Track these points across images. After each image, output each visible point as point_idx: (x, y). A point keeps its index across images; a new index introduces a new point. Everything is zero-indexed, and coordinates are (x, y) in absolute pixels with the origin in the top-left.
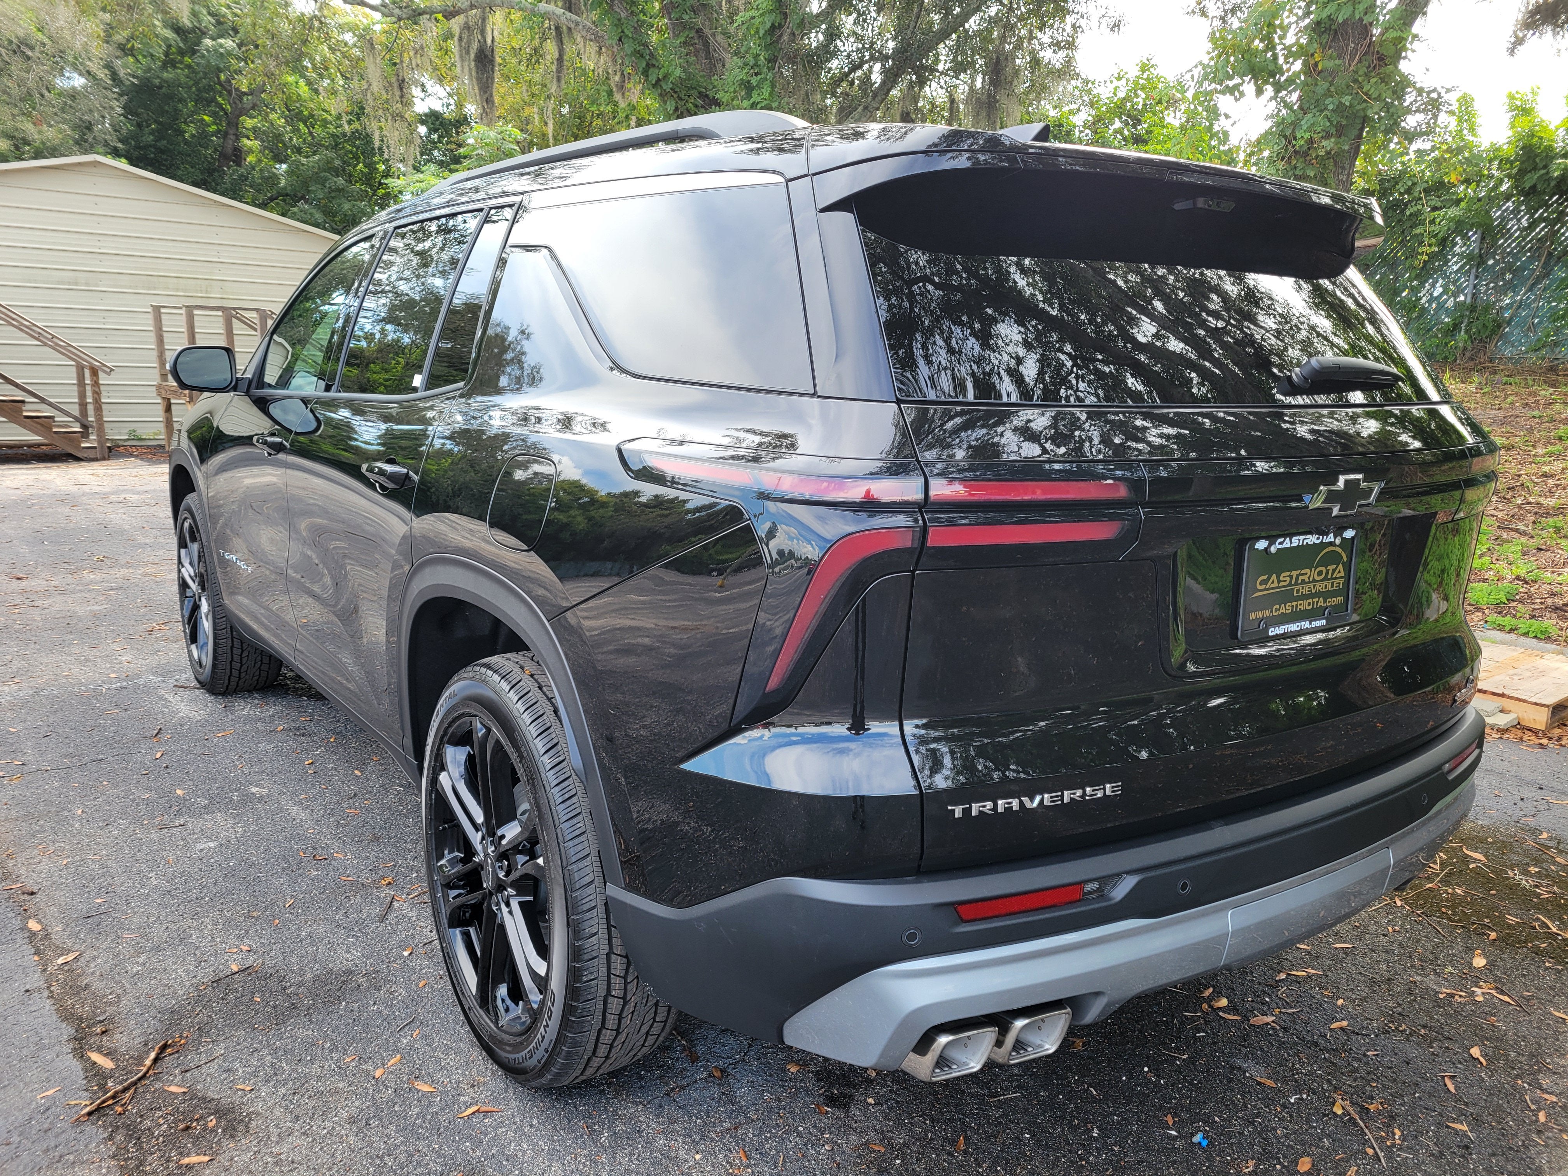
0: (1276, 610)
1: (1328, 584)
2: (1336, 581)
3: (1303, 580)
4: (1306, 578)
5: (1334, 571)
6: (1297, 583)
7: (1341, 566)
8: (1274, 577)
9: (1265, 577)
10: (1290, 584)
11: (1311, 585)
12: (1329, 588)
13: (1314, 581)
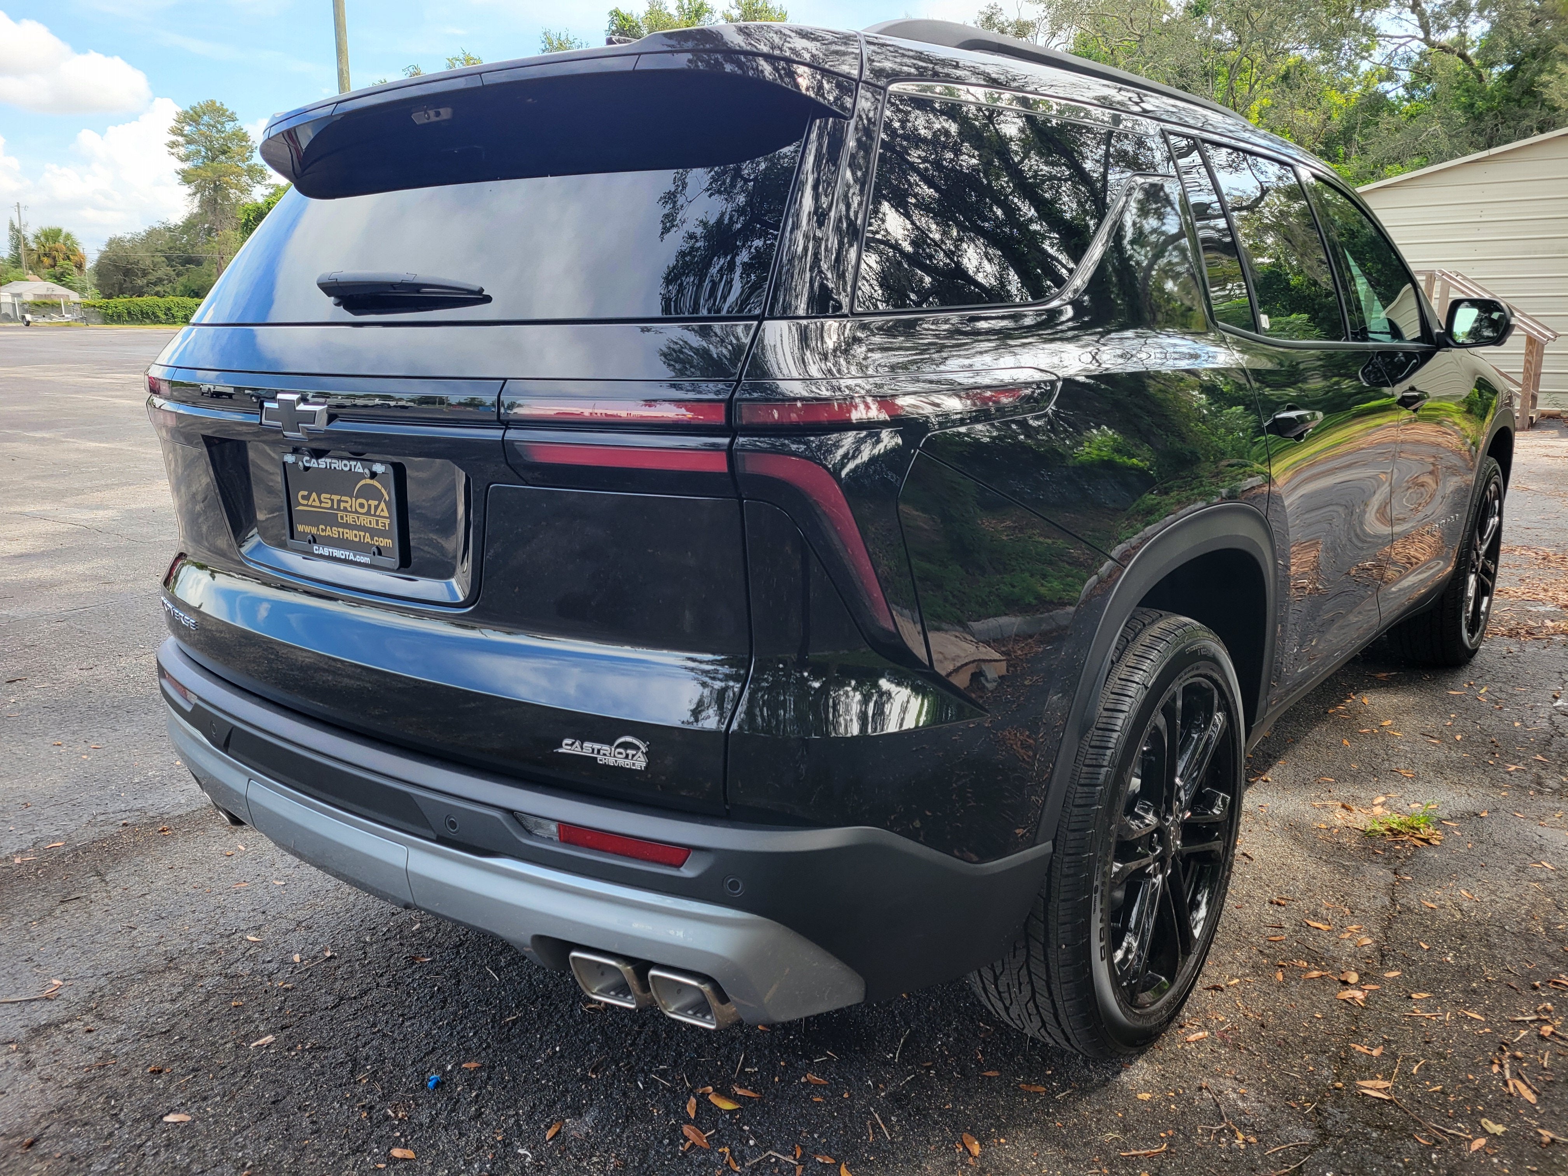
0: (323, 530)
1: (373, 520)
2: (381, 520)
3: (345, 508)
4: (348, 506)
5: (376, 507)
6: (339, 509)
7: (383, 505)
8: (314, 495)
9: (306, 493)
10: (332, 508)
11: (355, 516)
12: (374, 525)
13: (356, 512)
